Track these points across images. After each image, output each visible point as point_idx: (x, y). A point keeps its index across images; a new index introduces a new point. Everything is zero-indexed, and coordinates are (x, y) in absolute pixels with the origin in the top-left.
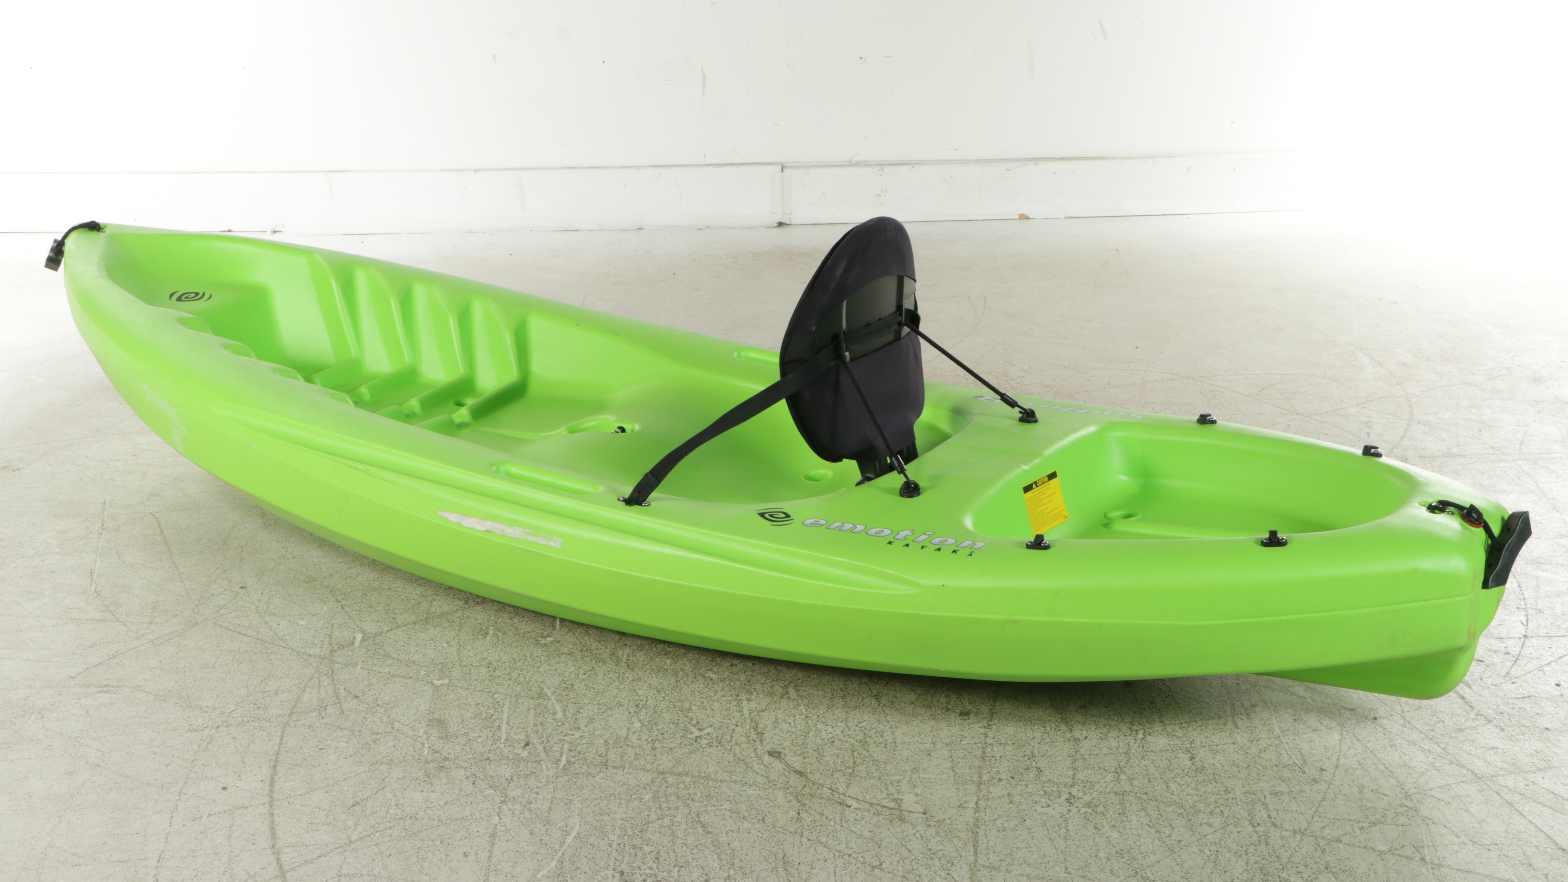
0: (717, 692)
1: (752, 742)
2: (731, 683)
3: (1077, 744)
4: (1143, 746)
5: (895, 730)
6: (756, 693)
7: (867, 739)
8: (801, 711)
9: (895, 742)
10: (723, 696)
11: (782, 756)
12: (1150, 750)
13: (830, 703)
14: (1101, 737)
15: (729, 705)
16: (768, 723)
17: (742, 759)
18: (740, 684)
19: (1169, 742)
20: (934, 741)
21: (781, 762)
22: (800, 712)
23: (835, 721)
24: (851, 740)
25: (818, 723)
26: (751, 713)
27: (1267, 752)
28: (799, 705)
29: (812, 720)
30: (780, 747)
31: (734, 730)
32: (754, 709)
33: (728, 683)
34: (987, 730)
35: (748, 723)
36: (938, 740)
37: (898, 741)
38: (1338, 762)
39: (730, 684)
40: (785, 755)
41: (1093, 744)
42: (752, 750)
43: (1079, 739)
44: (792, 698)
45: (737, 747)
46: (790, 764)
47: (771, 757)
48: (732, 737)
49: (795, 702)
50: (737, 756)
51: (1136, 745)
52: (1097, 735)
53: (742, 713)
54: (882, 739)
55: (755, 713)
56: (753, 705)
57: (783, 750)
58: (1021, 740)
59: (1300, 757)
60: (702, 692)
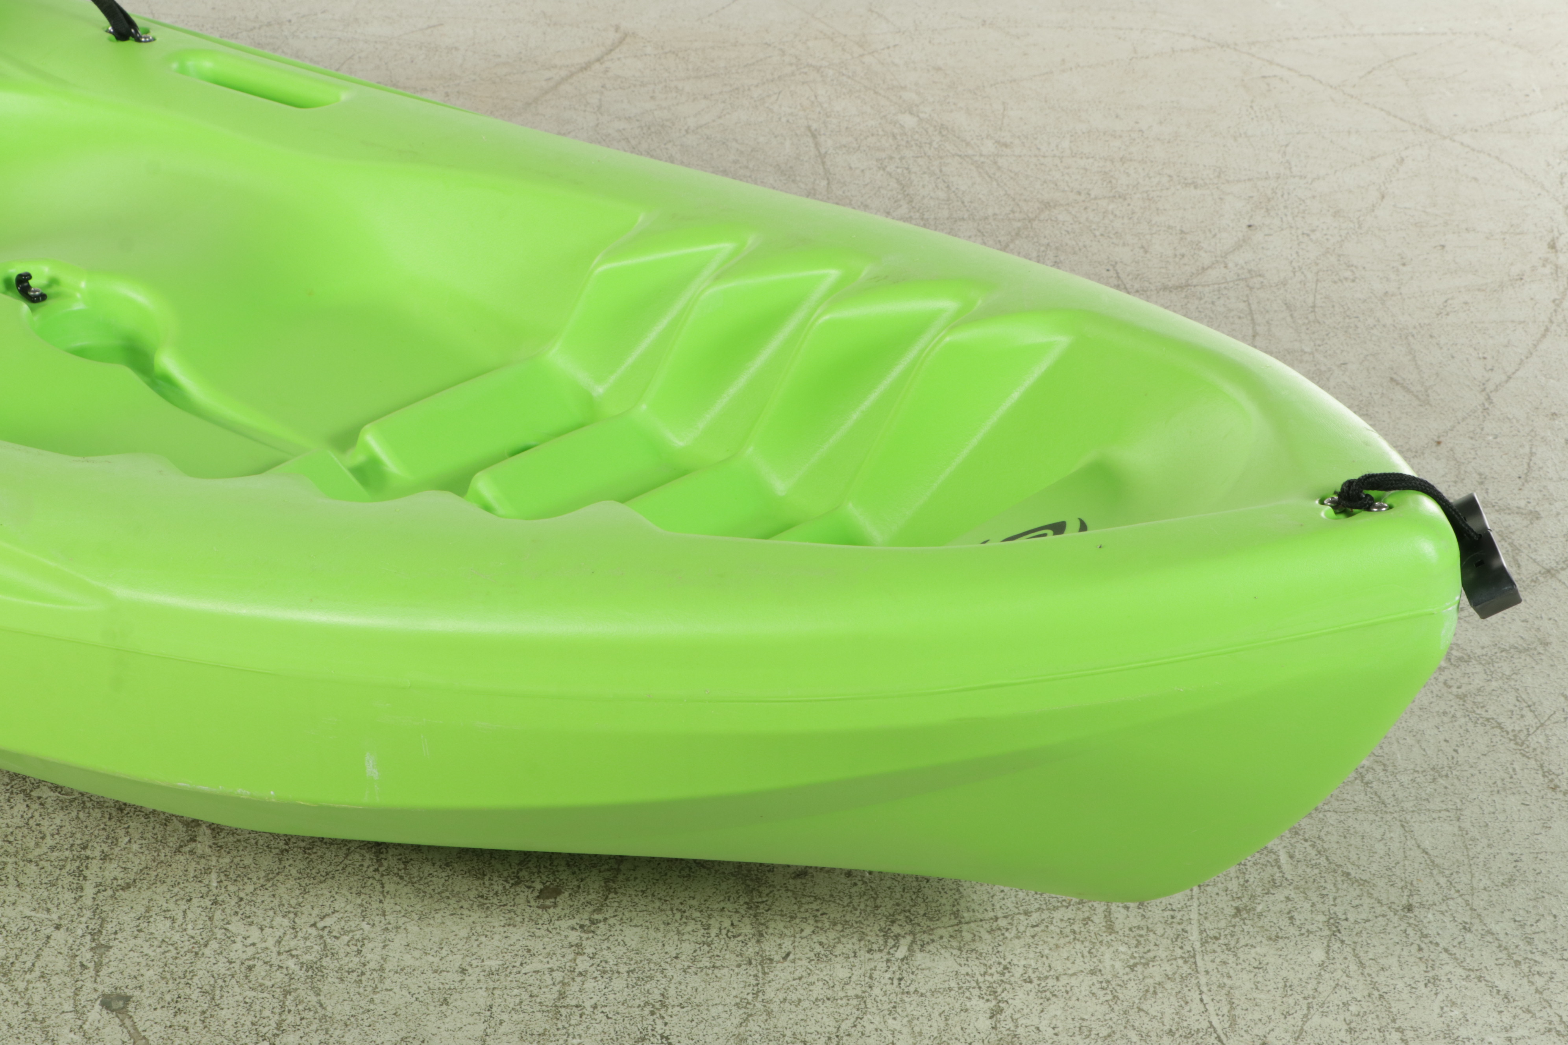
0: (43, 838)
1: (78, 969)
2: (81, 815)
3: (764, 973)
4: (900, 979)
5: (391, 935)
6: (127, 839)
7: (326, 962)
8: (207, 886)
9: (382, 969)
10: (53, 849)
11: (131, 1007)
12: (912, 989)
13: (275, 867)
14: (817, 955)
15: (58, 872)
16: (125, 918)
17: (40, 1018)
18: (99, 815)
19: (957, 967)
20: (465, 966)
21: (122, 1025)
22: (204, 890)
23: (271, 913)
24: (291, 963)
25: (235, 919)
26: (99, 892)
27: (1160, 995)
28: (207, 871)
29: (223, 911)
30: (132, 984)
31: (48, 937)
32: (109, 882)
33: (74, 814)
34: (584, 936)
35: (83, 919)
36: (475, 963)
37: (388, 966)
38: (1304, 1023)
39: (77, 817)
40: (138, 1003)
41: (797, 974)
42: (69, 992)
43: (771, 960)
44: (199, 852)
45: (41, 985)
46: (140, 1029)
47: (105, 1012)
48: (38, 956)
49: (203, 861)
50: (33, 1008)
51: (888, 975)
52: (812, 950)
53: (79, 894)
54: (356, 960)
55: (109, 892)
56: (112, 870)
57: (137, 993)
58: (650, 961)
59: (1225, 1010)
60: (11, 839)
